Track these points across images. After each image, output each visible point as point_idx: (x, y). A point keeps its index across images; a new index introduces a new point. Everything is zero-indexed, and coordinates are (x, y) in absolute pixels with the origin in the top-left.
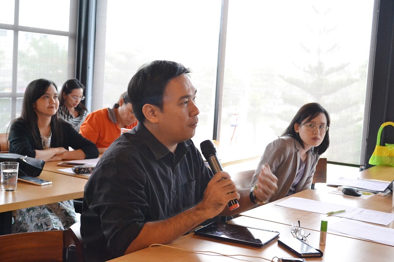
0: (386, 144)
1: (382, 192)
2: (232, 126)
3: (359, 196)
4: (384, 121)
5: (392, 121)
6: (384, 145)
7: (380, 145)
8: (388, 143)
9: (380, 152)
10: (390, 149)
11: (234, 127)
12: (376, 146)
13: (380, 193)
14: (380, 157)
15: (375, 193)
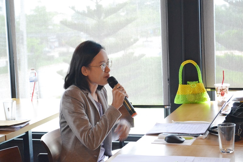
0: (188, 82)
1: (202, 134)
2: (31, 81)
3: (182, 142)
4: (183, 60)
5: (191, 59)
6: (186, 84)
7: (182, 84)
8: (190, 81)
9: (183, 91)
10: (193, 87)
11: (34, 83)
12: (179, 85)
13: (201, 135)
14: (184, 96)
15: (196, 136)
